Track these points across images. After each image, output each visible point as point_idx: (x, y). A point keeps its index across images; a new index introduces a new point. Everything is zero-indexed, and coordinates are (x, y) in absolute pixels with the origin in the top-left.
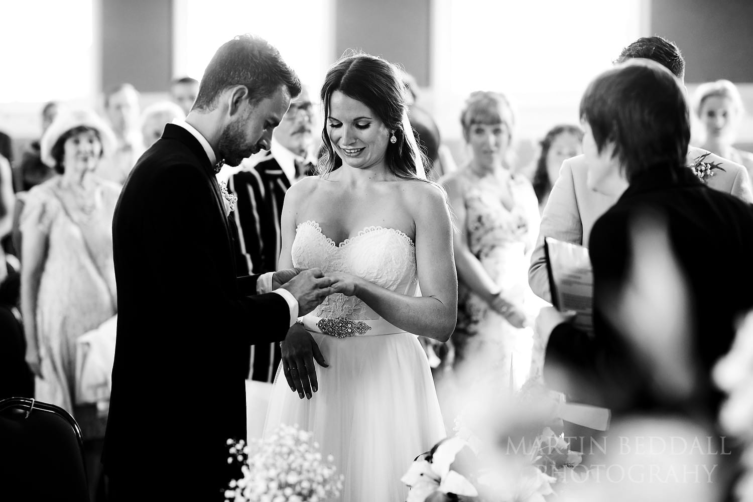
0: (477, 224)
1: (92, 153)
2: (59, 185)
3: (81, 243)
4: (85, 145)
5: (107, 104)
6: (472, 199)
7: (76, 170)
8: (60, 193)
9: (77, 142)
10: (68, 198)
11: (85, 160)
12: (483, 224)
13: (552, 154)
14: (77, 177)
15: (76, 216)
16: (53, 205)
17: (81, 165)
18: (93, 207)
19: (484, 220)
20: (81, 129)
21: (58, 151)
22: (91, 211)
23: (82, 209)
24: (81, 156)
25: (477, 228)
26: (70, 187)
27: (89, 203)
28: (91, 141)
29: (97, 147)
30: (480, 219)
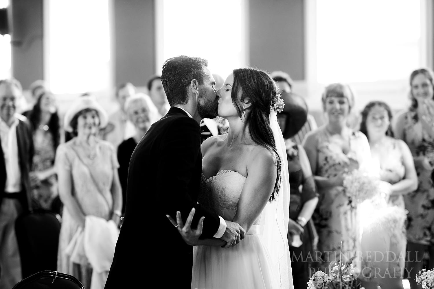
0: (324, 162)
1: (94, 124)
2: (74, 143)
3: (89, 176)
4: (90, 120)
5: (117, 95)
6: (323, 147)
7: (84, 134)
8: (76, 148)
9: (85, 118)
10: (80, 150)
11: (90, 128)
12: (328, 162)
13: (369, 118)
14: (85, 138)
15: (86, 161)
16: (72, 154)
17: (87, 131)
18: (95, 155)
19: (329, 159)
20: (88, 110)
21: (74, 123)
22: (94, 158)
23: (89, 157)
24: (88, 126)
25: (325, 164)
26: (81, 143)
27: (92, 153)
28: (93, 117)
29: (97, 121)
30: (326, 159)
